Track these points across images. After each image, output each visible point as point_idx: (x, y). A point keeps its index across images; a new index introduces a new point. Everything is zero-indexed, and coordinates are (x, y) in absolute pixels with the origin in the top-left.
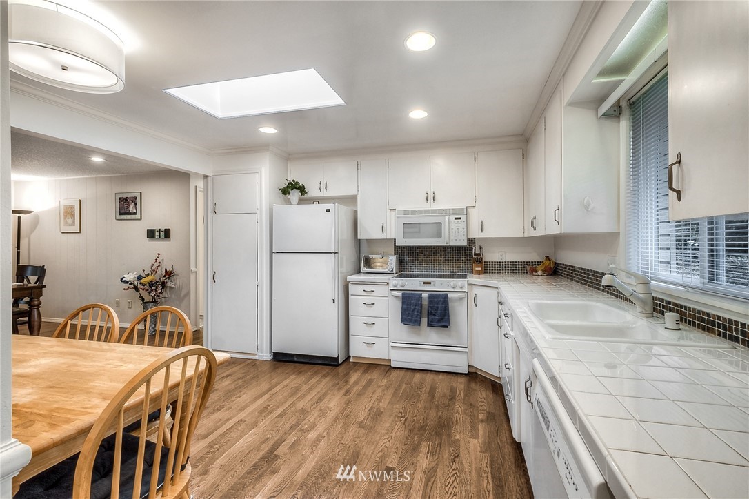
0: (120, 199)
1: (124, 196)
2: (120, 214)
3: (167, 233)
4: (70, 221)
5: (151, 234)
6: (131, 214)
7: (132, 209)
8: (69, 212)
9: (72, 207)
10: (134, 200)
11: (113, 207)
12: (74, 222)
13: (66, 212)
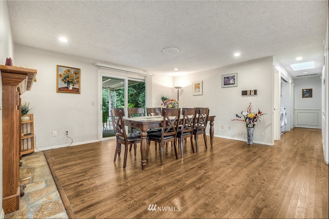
0: (224, 78)
1: (227, 76)
2: (224, 85)
3: (255, 92)
4: (197, 90)
5: (244, 93)
6: (231, 84)
7: (231, 82)
8: (197, 86)
9: (199, 84)
10: (233, 77)
11: (220, 81)
12: (199, 91)
13: (195, 87)
